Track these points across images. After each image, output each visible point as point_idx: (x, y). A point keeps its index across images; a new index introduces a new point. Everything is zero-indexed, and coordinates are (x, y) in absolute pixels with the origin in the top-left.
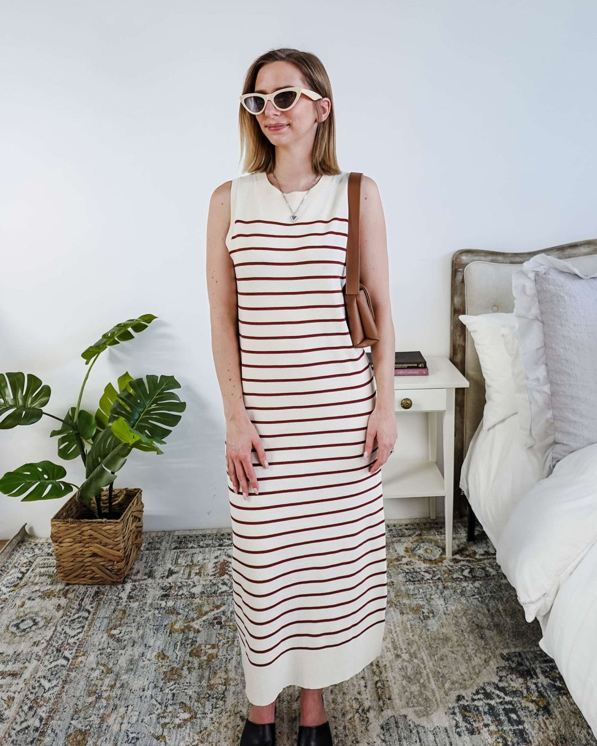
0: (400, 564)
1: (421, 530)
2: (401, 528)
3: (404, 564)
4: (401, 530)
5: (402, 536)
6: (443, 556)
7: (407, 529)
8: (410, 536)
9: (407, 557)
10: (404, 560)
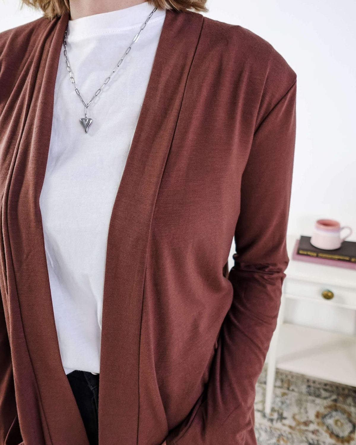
0: (307, 430)
1: (338, 395)
2: (319, 386)
3: (310, 431)
4: (319, 389)
5: (318, 396)
6: (352, 435)
7: (326, 390)
8: (325, 398)
9: (316, 424)
10: (312, 427)
